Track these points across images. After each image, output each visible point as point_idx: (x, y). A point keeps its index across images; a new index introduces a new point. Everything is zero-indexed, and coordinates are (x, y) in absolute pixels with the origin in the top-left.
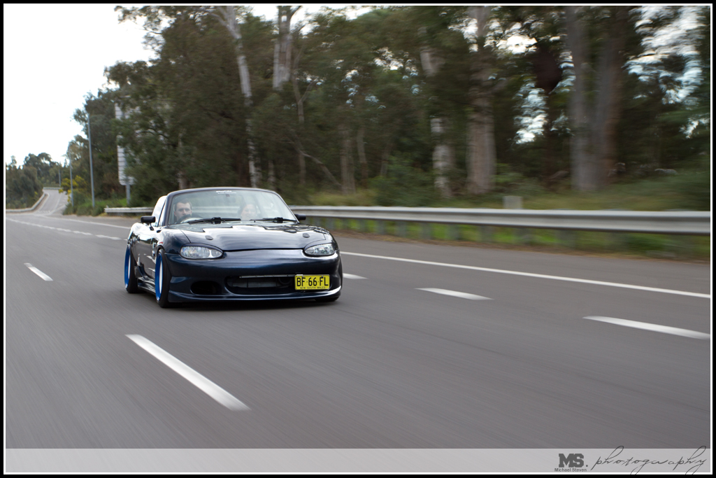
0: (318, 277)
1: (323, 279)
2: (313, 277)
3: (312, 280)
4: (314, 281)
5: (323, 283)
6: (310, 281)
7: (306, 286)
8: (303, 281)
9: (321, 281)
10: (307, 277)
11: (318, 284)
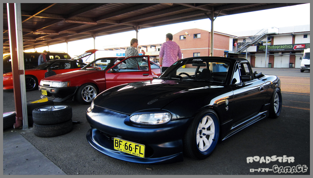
0: (133, 145)
1: (138, 148)
2: (129, 143)
3: (128, 145)
4: (130, 147)
5: (138, 151)
6: (125, 146)
7: (122, 148)
8: (120, 144)
9: (136, 148)
10: (124, 142)
11: (133, 150)
